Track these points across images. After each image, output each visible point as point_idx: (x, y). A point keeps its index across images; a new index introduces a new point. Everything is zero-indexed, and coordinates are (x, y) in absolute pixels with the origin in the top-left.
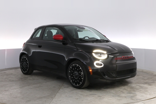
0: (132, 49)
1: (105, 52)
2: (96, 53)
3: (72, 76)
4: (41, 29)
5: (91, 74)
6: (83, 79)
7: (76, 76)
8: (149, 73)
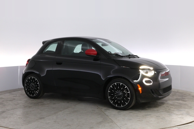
0: (167, 65)
1: (152, 68)
2: (143, 69)
3: (112, 97)
4: (57, 43)
5: (141, 92)
6: (129, 98)
7: (119, 96)
8: (186, 93)
